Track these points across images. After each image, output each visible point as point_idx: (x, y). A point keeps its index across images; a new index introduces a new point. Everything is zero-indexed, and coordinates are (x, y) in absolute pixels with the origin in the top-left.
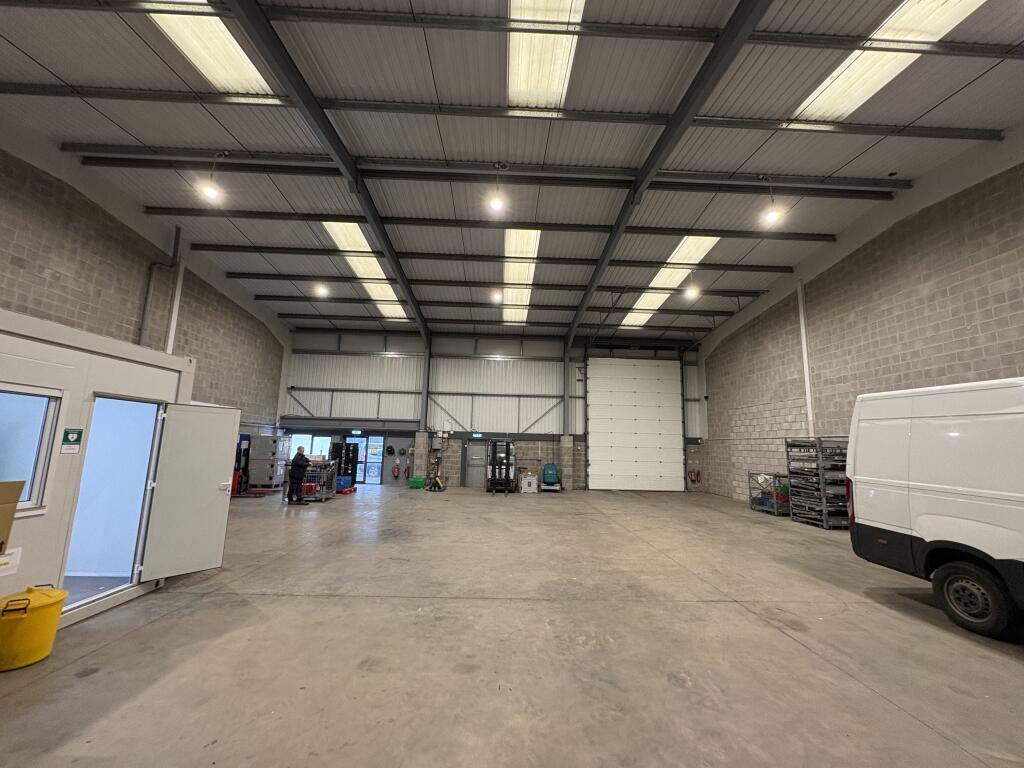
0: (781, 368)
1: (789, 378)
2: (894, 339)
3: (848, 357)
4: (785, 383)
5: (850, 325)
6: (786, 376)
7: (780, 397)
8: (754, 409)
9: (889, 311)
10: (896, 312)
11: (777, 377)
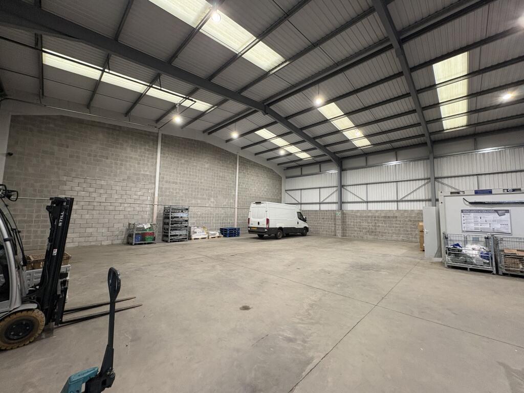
0: (136, 165)
1: (142, 173)
2: (196, 176)
3: (179, 175)
4: (139, 174)
5: (181, 163)
6: (141, 171)
7: (134, 181)
8: (103, 182)
9: (196, 166)
10: (198, 168)
11: (132, 168)
